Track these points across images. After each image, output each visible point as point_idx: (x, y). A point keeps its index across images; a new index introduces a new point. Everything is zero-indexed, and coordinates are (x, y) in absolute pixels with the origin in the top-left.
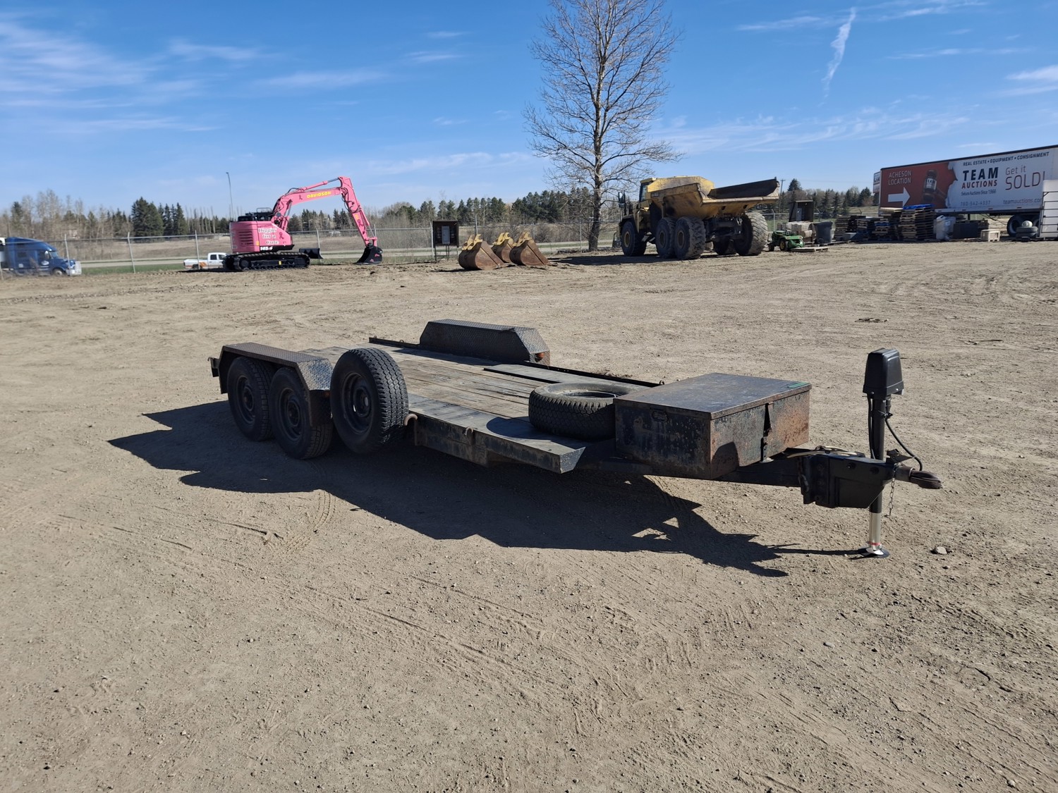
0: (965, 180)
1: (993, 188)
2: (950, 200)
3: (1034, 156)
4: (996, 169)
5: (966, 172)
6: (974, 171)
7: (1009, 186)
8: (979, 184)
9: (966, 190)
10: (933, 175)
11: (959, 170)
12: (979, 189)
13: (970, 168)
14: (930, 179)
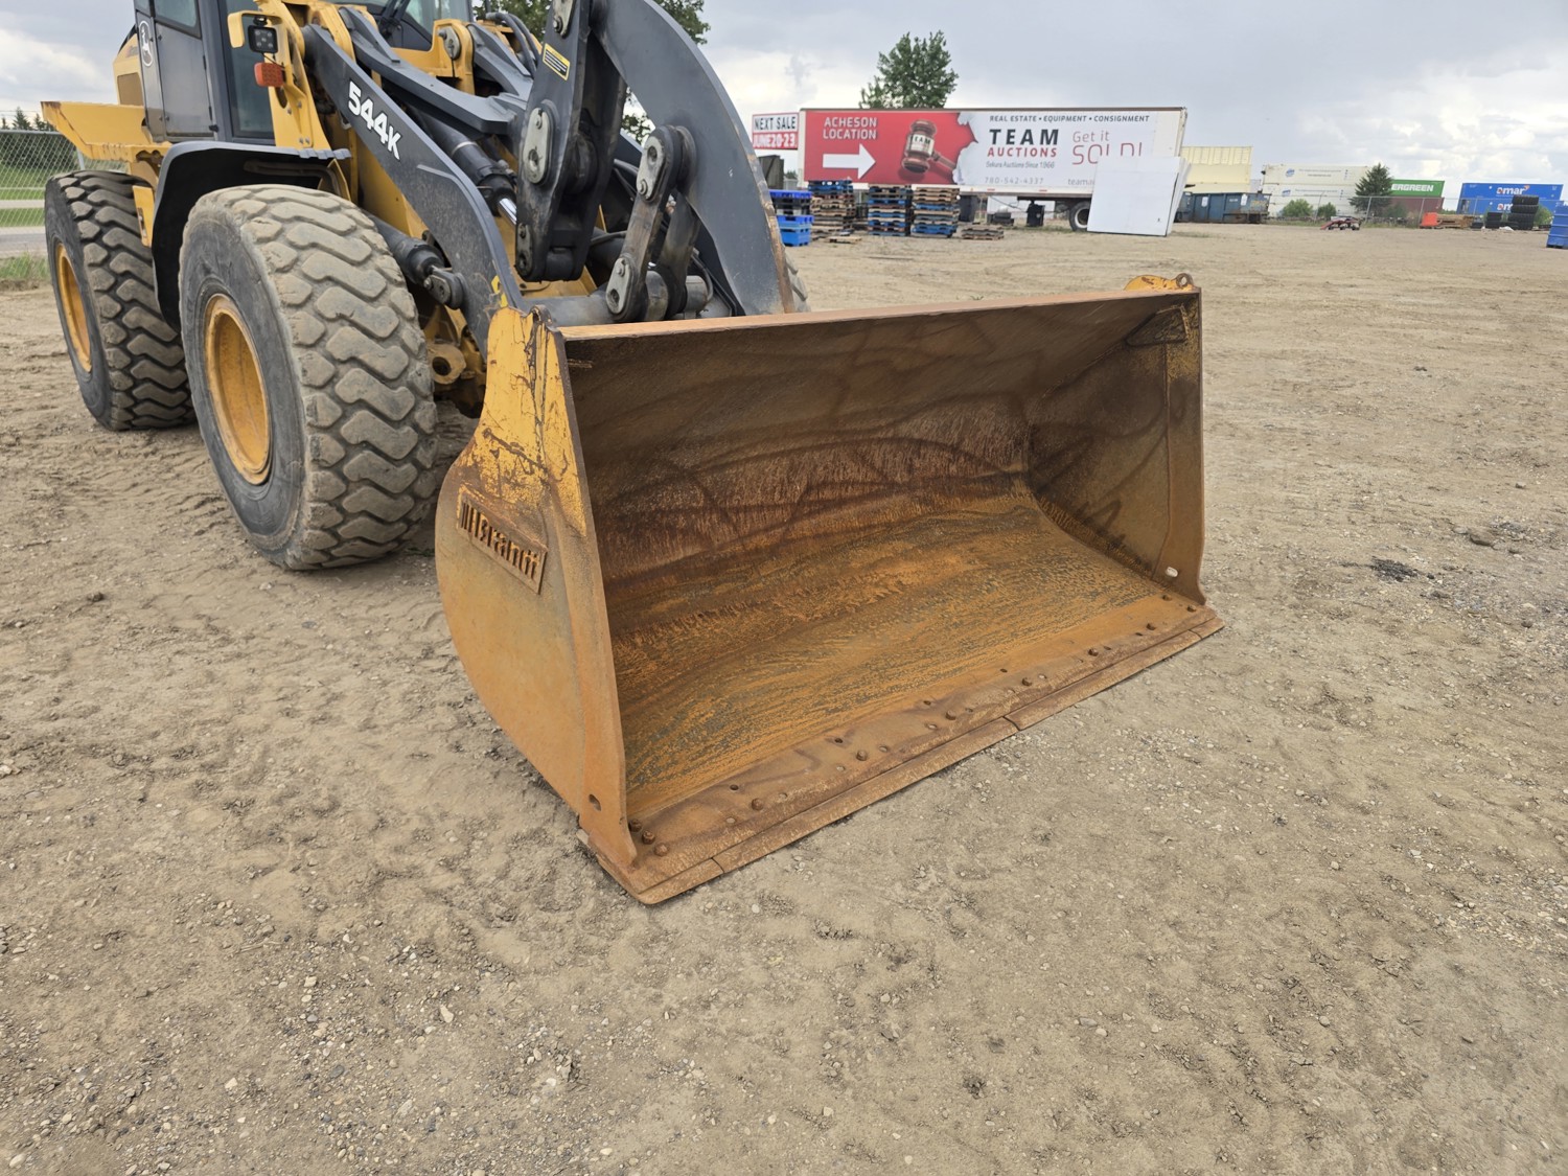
0: (994, 142)
1: (1049, 159)
2: (963, 172)
3: (1125, 118)
4: (1055, 132)
5: (995, 132)
6: (1009, 131)
7: (1079, 159)
8: (1022, 152)
9: (996, 159)
10: (928, 131)
11: (981, 126)
12: (1022, 159)
13: (1004, 127)
14: (919, 137)
